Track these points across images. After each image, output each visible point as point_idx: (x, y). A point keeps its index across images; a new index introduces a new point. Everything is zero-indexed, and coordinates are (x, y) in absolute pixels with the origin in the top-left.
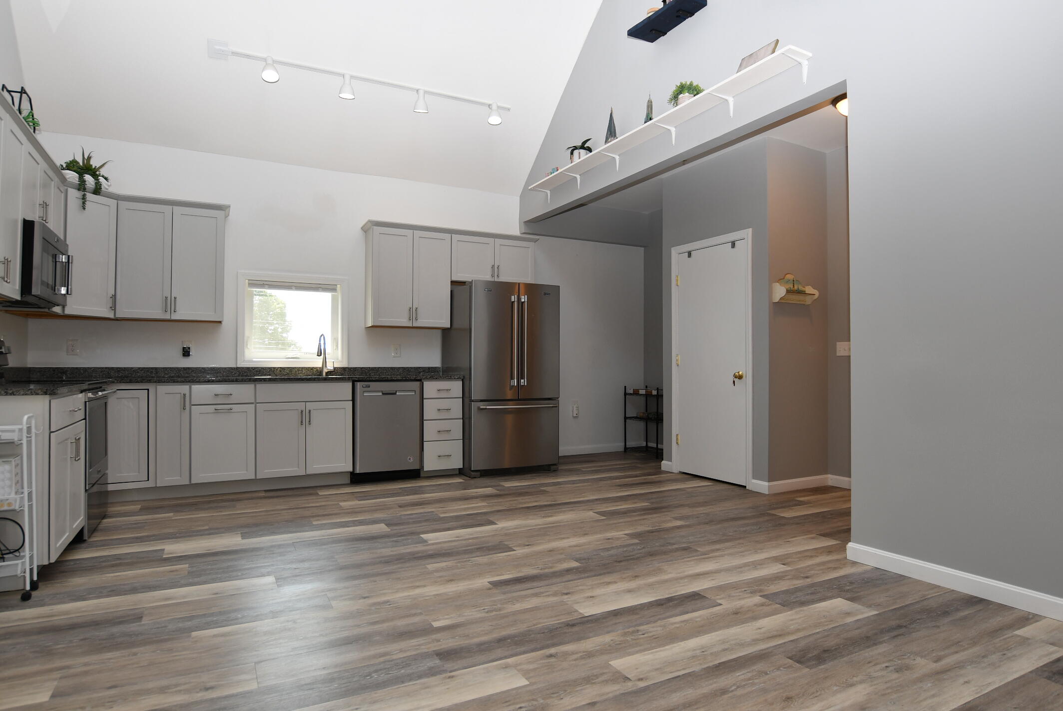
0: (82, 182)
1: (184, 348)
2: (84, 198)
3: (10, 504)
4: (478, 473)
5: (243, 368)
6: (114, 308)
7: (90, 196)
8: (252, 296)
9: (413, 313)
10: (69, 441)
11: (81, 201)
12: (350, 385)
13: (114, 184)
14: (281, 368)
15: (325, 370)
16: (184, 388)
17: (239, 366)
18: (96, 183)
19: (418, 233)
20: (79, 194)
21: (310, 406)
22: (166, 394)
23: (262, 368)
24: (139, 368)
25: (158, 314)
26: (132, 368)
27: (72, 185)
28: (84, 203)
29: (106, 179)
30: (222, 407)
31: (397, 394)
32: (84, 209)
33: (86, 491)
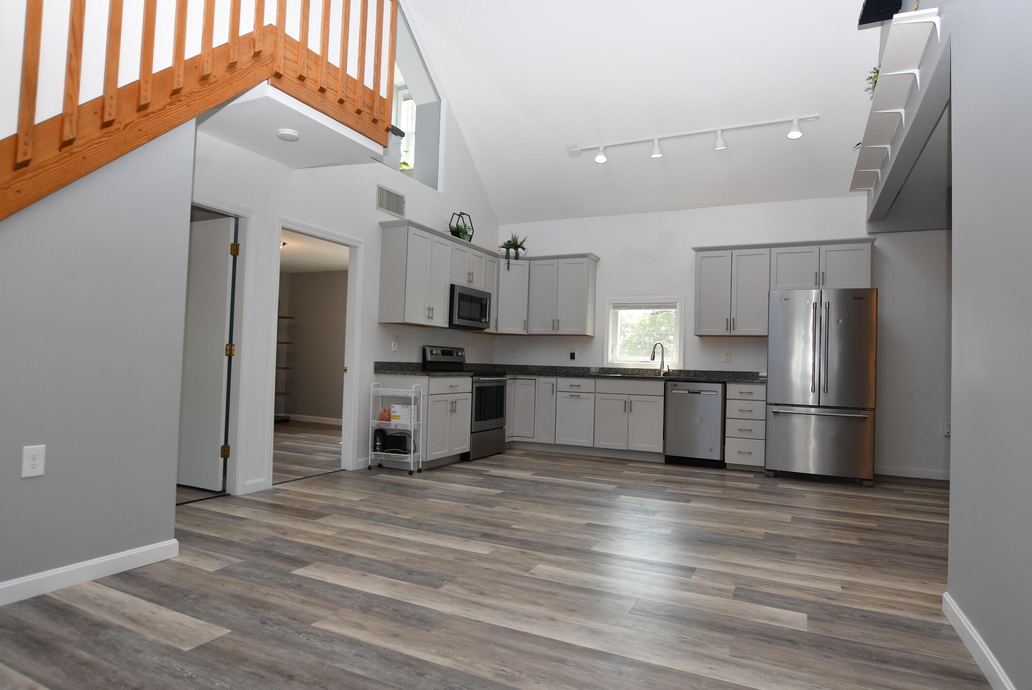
0: (508, 253)
1: (571, 353)
2: (508, 263)
3: (407, 427)
5: (607, 368)
6: (527, 328)
7: (512, 261)
8: (616, 315)
9: (731, 323)
10: (449, 402)
11: (507, 265)
12: (662, 383)
13: (532, 249)
14: (631, 369)
15: (662, 373)
16: (553, 380)
17: (604, 366)
18: (516, 253)
19: (735, 252)
20: (506, 261)
22: (545, 383)
23: (619, 368)
24: (546, 366)
25: (548, 330)
27: (502, 257)
28: (508, 267)
29: (524, 249)
30: (575, 395)
31: (701, 393)
32: (508, 269)
33: (471, 433)
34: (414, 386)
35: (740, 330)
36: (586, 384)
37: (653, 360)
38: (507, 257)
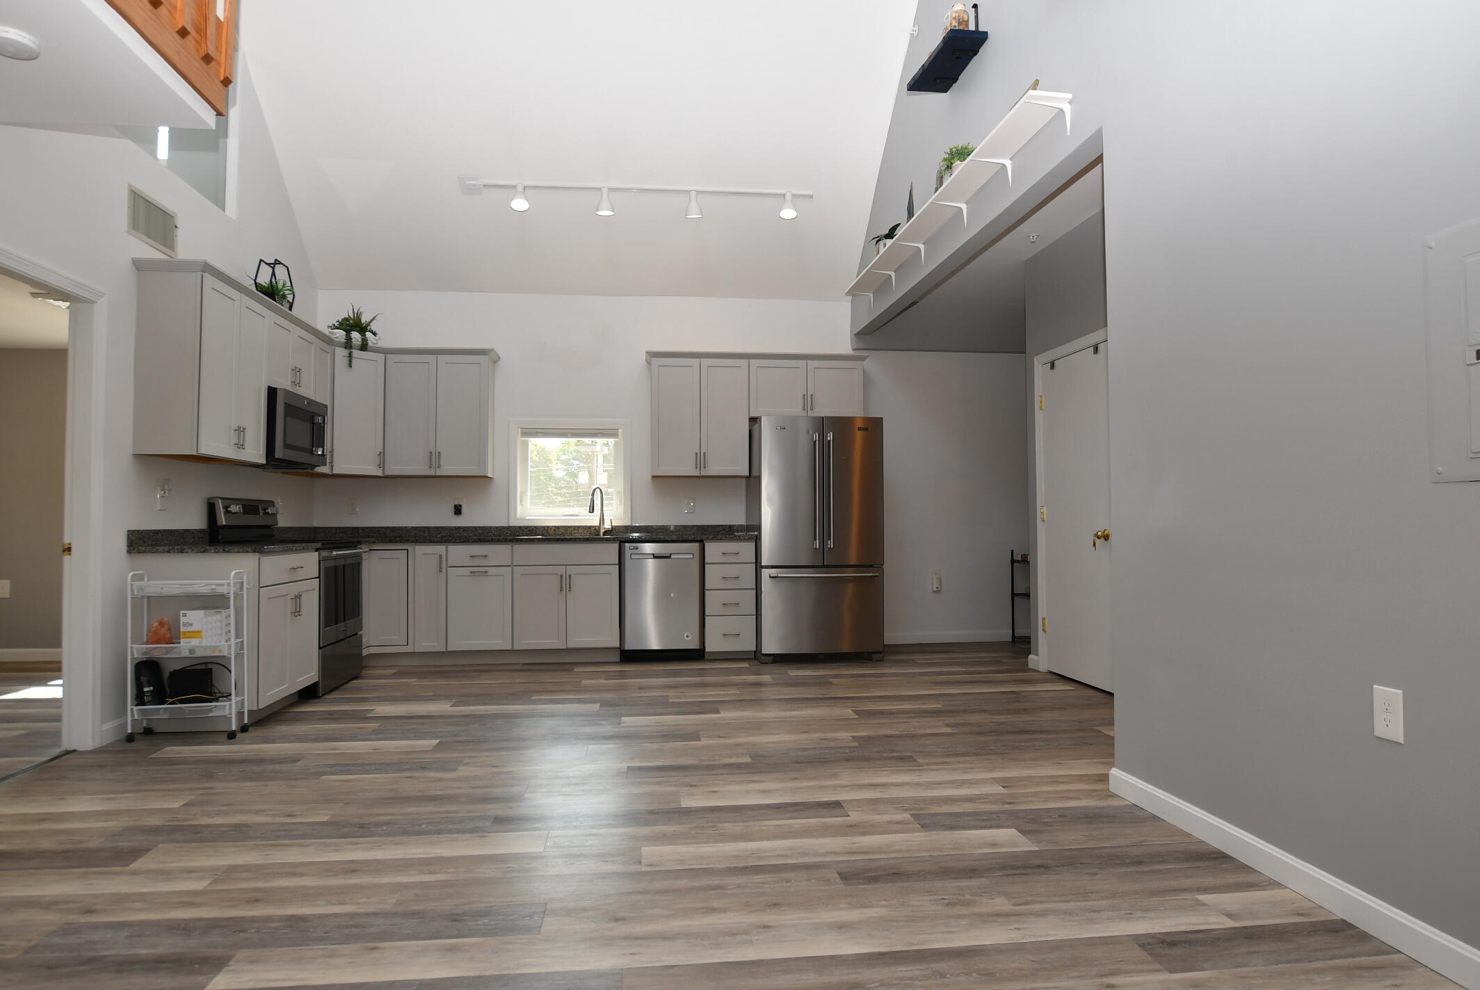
0: (349, 339)
1: (455, 505)
2: (350, 356)
3: (220, 651)
4: (771, 658)
5: (516, 527)
6: (382, 465)
7: (357, 353)
8: (526, 445)
9: (701, 459)
10: (290, 597)
11: (348, 359)
12: (616, 546)
13: (386, 334)
14: (555, 527)
15: (602, 531)
16: (440, 549)
17: (511, 525)
18: (363, 340)
19: (705, 362)
20: (345, 352)
21: (571, 570)
22: (425, 554)
23: (535, 527)
24: (412, 527)
25: (422, 470)
26: (406, 527)
27: (338, 344)
28: (350, 361)
29: (375, 334)
30: (479, 571)
31: (672, 557)
32: (351, 366)
33: (320, 648)
34: (233, 573)
35: (713, 470)
36: (498, 553)
37: (593, 512)
38: (348, 344)
